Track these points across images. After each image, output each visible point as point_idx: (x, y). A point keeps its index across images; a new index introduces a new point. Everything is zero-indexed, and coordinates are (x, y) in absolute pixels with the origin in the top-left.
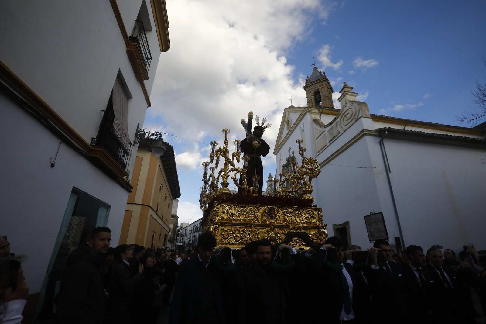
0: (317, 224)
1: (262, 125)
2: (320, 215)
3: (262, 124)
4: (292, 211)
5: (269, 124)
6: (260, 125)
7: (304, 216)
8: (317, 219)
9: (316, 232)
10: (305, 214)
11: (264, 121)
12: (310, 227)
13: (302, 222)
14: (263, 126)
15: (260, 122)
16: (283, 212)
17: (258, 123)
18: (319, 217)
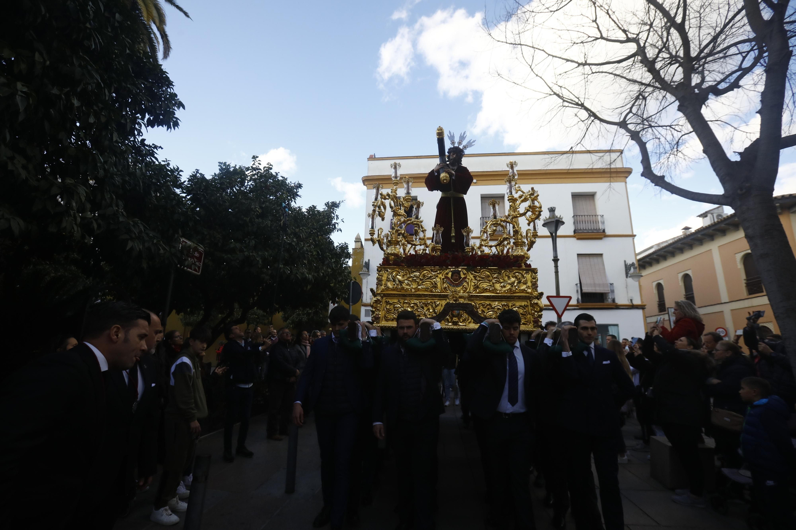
0: (528, 293)
1: (459, 145)
2: (534, 279)
3: (460, 143)
4: (489, 273)
5: (470, 141)
6: (456, 145)
7: (508, 281)
8: (529, 284)
9: (526, 303)
10: (509, 278)
11: (462, 138)
12: (515, 296)
13: (504, 289)
14: (461, 147)
15: (457, 140)
16: (474, 277)
17: (453, 143)
18: (531, 282)
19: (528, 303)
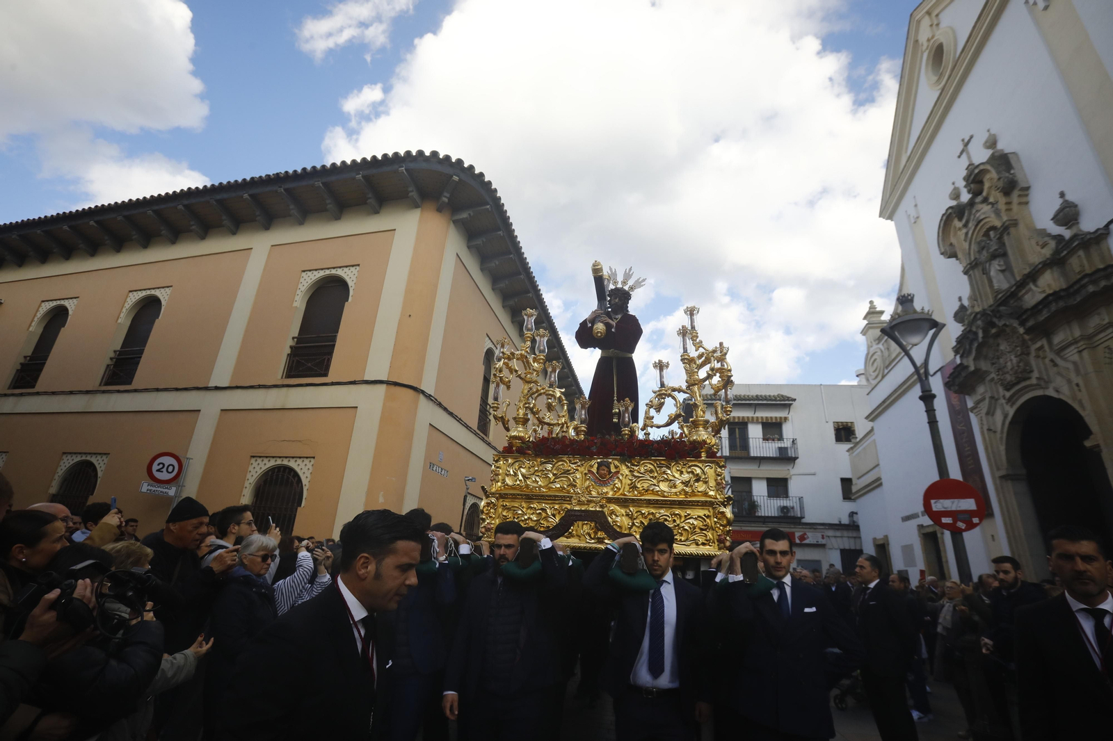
0: (710, 496)
1: (623, 286)
2: (719, 475)
3: (624, 283)
4: (652, 467)
5: (638, 279)
6: (620, 286)
7: (680, 478)
8: (712, 483)
9: (707, 512)
10: (682, 473)
11: (627, 276)
12: (690, 501)
13: (674, 490)
14: (626, 288)
16: (630, 471)
17: (616, 283)
18: (716, 480)
19: (709, 511)
